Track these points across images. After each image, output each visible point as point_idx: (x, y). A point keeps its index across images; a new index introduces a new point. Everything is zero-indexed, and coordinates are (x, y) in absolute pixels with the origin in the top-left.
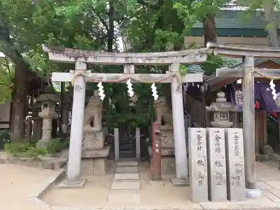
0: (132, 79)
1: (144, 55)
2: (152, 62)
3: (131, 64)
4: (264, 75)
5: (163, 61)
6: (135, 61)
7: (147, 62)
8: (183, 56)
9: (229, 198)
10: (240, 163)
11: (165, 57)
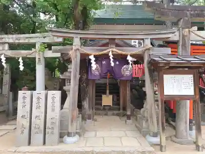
0: (5, 54)
1: (14, 36)
2: (21, 41)
3: (6, 43)
4: (85, 51)
5: (29, 40)
6: (7, 41)
7: (17, 41)
8: (44, 37)
9: (44, 143)
10: (56, 117)
11: (30, 38)
